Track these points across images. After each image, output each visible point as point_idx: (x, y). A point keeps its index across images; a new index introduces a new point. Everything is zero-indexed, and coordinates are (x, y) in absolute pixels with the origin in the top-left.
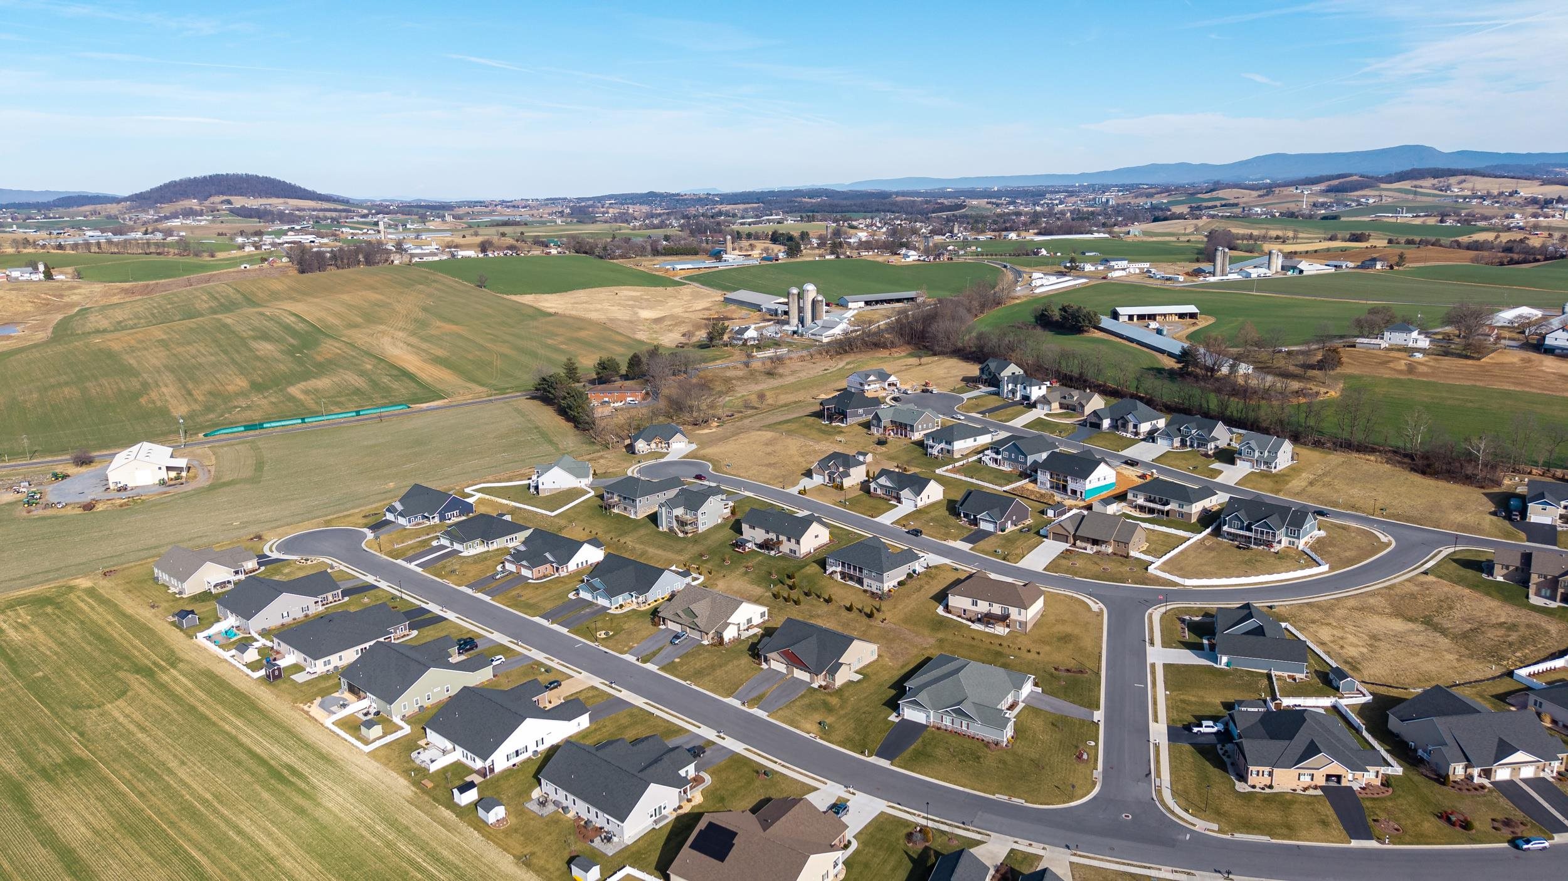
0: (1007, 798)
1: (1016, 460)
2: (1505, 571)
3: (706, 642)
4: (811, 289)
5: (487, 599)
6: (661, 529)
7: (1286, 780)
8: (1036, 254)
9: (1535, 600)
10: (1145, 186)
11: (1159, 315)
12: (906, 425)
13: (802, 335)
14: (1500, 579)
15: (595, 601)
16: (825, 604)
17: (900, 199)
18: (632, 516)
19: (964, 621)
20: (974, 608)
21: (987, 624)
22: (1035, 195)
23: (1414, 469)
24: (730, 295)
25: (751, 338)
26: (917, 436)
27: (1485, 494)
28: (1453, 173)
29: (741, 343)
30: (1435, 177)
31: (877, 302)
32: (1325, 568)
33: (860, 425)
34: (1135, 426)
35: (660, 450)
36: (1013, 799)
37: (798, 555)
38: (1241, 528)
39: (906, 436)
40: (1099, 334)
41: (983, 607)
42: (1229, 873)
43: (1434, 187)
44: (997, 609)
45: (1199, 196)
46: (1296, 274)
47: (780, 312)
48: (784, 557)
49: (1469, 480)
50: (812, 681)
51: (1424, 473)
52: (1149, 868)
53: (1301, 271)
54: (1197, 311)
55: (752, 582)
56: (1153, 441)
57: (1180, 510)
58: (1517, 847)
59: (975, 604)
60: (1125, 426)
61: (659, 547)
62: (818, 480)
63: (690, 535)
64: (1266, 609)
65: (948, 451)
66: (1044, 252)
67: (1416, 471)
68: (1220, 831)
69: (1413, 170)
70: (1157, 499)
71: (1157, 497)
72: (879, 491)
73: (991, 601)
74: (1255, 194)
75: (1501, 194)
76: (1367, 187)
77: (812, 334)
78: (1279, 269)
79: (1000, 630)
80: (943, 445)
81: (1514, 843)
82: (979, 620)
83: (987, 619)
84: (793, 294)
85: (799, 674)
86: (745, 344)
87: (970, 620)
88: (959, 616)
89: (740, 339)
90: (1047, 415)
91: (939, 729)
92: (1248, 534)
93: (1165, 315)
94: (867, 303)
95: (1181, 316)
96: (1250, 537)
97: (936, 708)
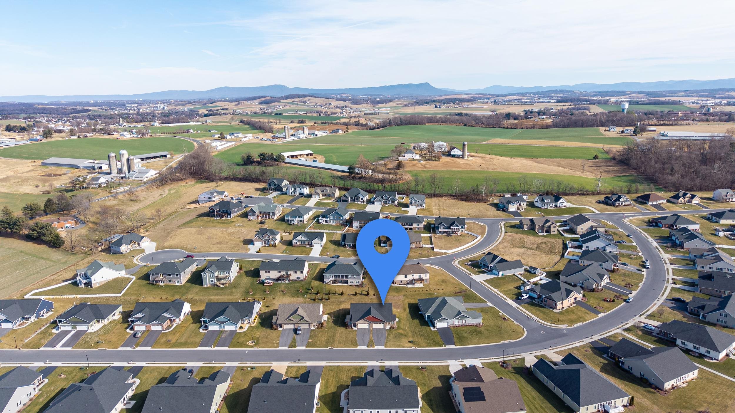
0: (505, 341)
1: (337, 219)
2: (527, 227)
3: (313, 328)
4: (125, 154)
5: (149, 349)
6: (205, 286)
7: (567, 303)
8: (188, 132)
9: (540, 234)
10: (173, 101)
11: (299, 155)
12: (269, 213)
13: (129, 178)
14: (526, 229)
15: (223, 329)
16: (340, 296)
17: (40, 106)
18: (177, 284)
19: (403, 286)
20: (406, 279)
21: (413, 284)
22: (122, 105)
23: (462, 200)
24: (45, 161)
25: (103, 183)
26: (276, 217)
27: (489, 204)
28: (305, 96)
29: (97, 186)
30: (299, 98)
31: (147, 158)
32: (480, 237)
33: (238, 216)
34: (362, 199)
35: (135, 248)
36: (508, 341)
37: (301, 279)
38: (445, 229)
39: (269, 218)
40: (285, 165)
41: (410, 277)
42: (592, 336)
43: (300, 101)
44: (416, 277)
45: (208, 105)
46: (315, 136)
47: (96, 168)
48: (294, 282)
49: (479, 201)
50: (385, 327)
51: (465, 201)
52: (572, 344)
53: (316, 135)
54: (312, 152)
55: (292, 297)
56: (373, 204)
57: (418, 226)
58: (628, 302)
59: (406, 277)
60: (358, 199)
61: (215, 295)
62: (258, 245)
63: (227, 285)
64: (483, 254)
65: (301, 221)
66: (192, 131)
67: (463, 200)
68: (569, 326)
69: (291, 95)
70: (406, 224)
71: (406, 223)
72: (298, 243)
73: (413, 274)
74: (233, 104)
75: (326, 104)
76: (276, 101)
77: (136, 177)
78: (307, 135)
79: (419, 285)
80: (297, 219)
81: (625, 300)
82: (408, 284)
83: (412, 282)
84: (112, 157)
85: (376, 326)
86: (100, 186)
87: (405, 284)
88: (400, 284)
89: (97, 184)
90: (319, 200)
91: (454, 327)
92: (449, 230)
93: (301, 155)
94: (142, 159)
95: (307, 155)
96: (450, 232)
97: (452, 319)
